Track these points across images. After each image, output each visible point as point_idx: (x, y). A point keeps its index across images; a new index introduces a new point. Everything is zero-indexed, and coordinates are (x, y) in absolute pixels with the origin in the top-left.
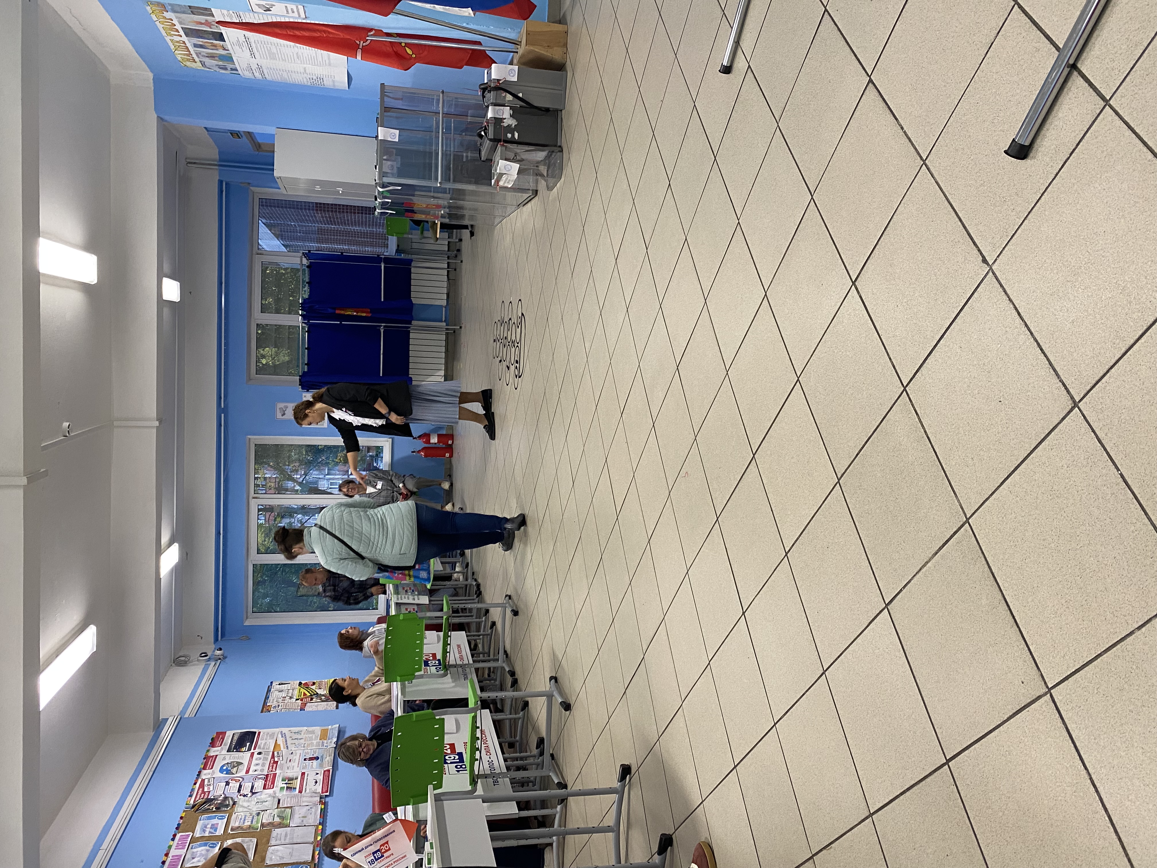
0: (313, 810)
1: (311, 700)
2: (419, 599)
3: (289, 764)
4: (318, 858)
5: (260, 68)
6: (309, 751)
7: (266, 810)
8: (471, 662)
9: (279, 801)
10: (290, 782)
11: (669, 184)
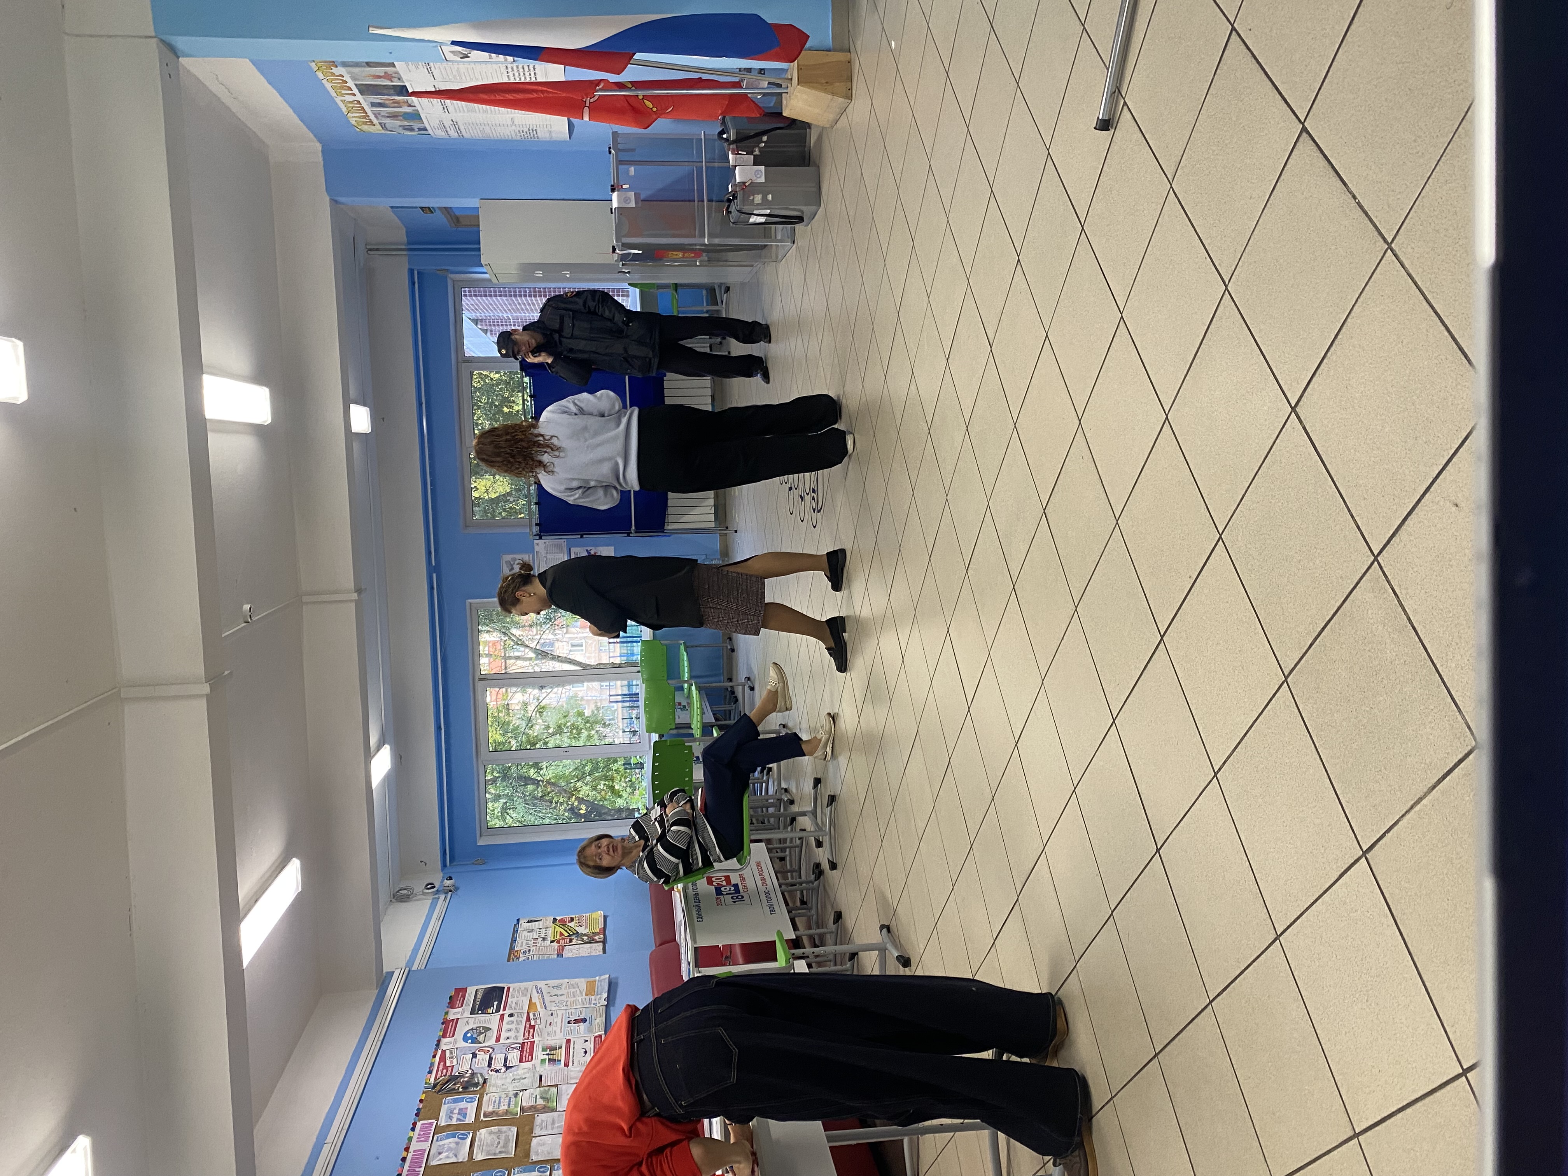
1: (570, 942)
3: (549, 1029)
5: (455, 124)
6: (573, 1011)
7: (526, 1090)
9: (541, 1077)
10: (552, 1052)
11: (1019, 260)
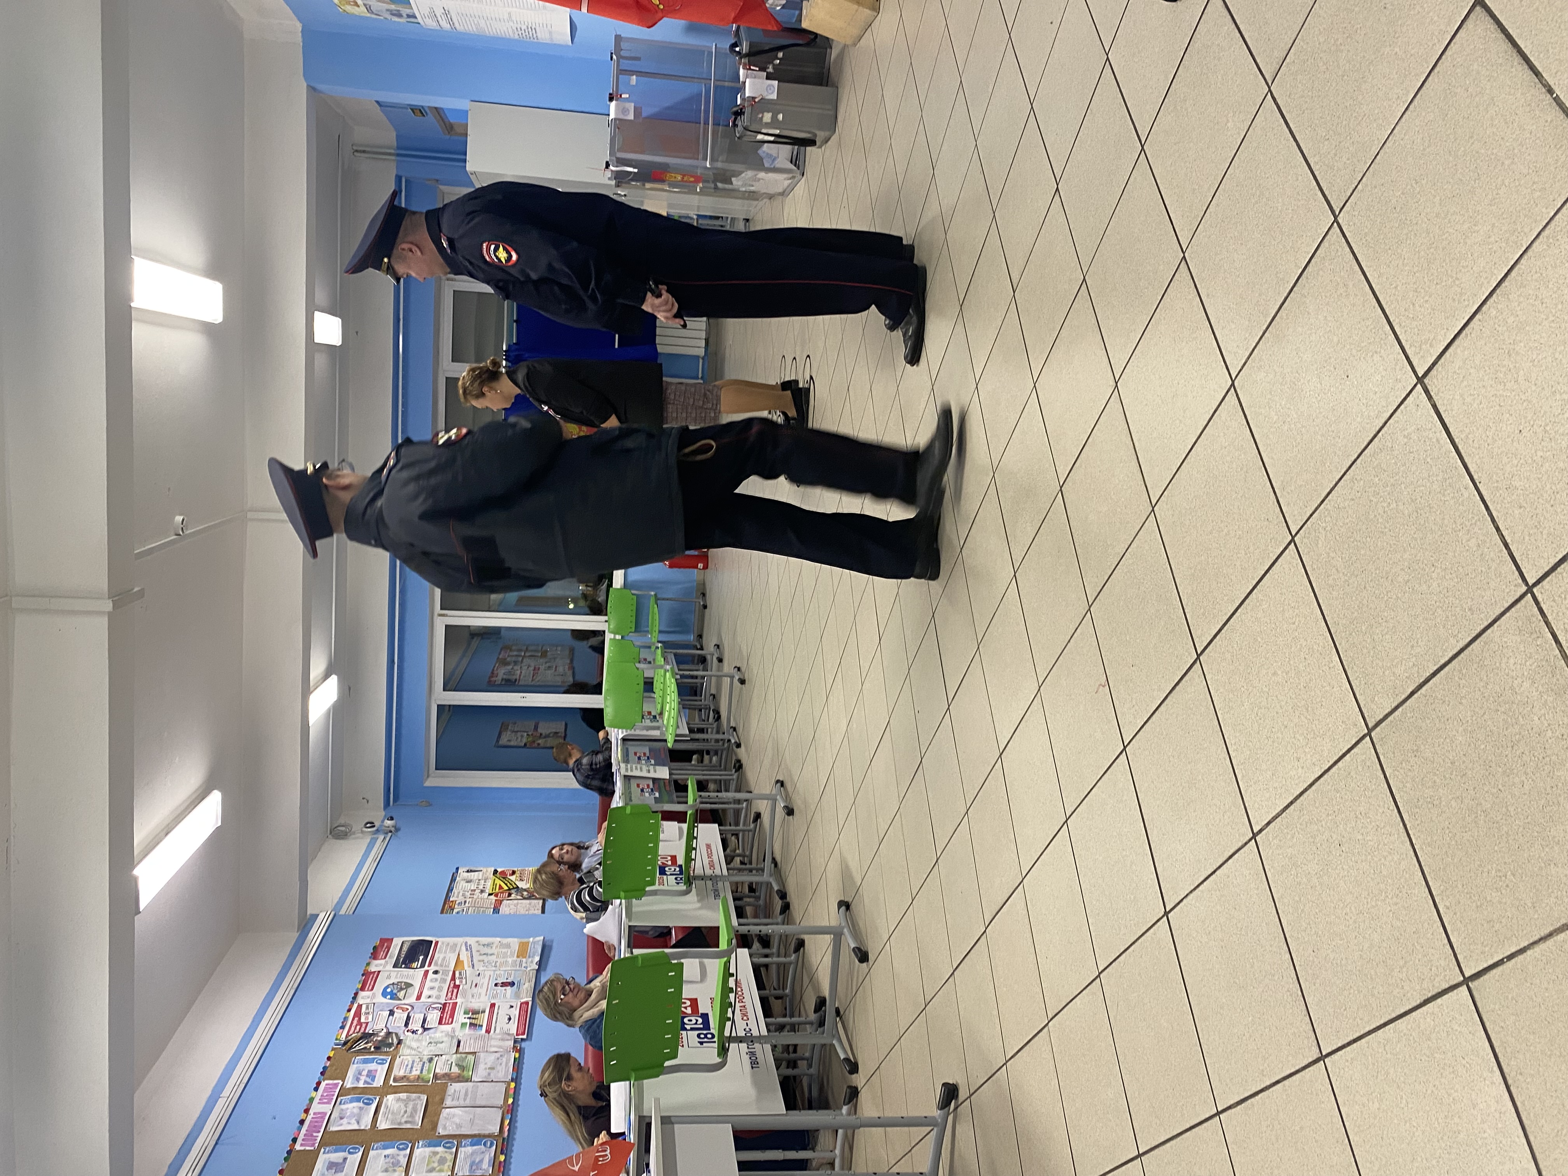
0: (504, 1059)
1: (508, 896)
2: (655, 771)
3: (475, 990)
4: (509, 1130)
5: (446, 13)
6: (502, 973)
7: (441, 1055)
8: (725, 872)
9: (459, 1042)
10: (474, 1016)
11: (1057, 189)
